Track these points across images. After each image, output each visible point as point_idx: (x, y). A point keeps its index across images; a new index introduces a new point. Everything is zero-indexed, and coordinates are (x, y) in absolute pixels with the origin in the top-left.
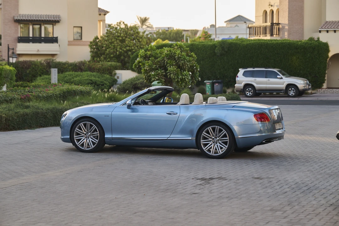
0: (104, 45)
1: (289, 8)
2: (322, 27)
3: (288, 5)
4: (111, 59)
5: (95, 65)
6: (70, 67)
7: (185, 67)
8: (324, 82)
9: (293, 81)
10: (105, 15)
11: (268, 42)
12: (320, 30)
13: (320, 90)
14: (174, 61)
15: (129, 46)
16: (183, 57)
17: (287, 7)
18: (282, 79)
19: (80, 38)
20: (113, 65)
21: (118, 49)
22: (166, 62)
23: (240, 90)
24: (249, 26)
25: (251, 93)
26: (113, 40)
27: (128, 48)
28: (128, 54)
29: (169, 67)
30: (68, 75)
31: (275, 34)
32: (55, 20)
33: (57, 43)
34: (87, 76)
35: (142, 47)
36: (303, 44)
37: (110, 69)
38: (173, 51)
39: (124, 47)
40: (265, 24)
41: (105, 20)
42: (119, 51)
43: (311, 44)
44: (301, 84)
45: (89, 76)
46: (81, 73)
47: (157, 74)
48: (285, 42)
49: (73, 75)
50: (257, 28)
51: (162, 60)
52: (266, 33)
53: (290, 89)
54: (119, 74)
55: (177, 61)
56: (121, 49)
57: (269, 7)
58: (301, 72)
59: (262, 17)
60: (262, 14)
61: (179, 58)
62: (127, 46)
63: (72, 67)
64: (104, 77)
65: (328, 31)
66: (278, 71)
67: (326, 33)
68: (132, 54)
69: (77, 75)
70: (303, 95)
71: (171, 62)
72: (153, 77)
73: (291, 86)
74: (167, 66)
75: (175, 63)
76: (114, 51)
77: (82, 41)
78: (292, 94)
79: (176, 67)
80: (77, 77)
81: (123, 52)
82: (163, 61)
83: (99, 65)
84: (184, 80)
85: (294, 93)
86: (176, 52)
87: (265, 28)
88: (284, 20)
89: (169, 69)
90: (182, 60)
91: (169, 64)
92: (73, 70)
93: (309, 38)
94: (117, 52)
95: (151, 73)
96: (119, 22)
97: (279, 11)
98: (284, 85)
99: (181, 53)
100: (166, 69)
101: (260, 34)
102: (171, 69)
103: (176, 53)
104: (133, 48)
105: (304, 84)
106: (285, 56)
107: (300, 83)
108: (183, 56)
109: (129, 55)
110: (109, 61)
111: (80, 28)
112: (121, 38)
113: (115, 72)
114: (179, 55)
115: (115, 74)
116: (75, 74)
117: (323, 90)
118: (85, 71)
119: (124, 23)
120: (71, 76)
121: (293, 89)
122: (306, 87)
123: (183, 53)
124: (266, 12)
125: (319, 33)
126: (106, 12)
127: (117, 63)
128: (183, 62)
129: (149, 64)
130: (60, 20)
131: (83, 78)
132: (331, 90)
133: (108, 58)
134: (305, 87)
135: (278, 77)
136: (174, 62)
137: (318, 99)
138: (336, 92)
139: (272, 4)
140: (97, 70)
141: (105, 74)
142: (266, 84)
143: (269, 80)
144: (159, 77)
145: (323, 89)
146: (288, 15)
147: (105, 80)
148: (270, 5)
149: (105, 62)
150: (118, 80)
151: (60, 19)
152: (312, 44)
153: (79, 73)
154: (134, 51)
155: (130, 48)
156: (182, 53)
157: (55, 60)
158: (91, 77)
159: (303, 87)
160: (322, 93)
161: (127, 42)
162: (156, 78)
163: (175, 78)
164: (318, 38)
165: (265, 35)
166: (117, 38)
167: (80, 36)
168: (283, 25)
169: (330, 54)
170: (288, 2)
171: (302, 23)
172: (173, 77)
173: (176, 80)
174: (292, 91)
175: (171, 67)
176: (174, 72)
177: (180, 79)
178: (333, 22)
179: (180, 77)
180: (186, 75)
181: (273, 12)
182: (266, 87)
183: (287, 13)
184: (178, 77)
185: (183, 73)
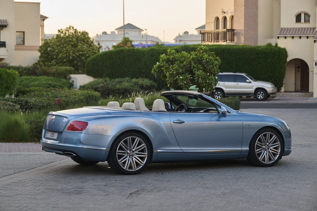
0: (56, 50)
1: (245, 15)
2: (280, 34)
3: (244, 12)
4: (64, 63)
5: (49, 69)
6: (25, 72)
7: (211, 71)
8: (282, 86)
9: (262, 85)
10: (44, 20)
11: (230, 48)
12: (278, 36)
13: (279, 93)
15: (82, 51)
16: (212, 61)
17: (243, 14)
18: (250, 83)
19: (22, 43)
20: (68, 69)
21: (71, 54)
22: (192, 66)
24: (201, 32)
25: (219, 97)
26: (65, 45)
27: (81, 53)
28: (81, 58)
29: (196, 71)
30: (24, 80)
31: (231, 40)
32: (3, 25)
33: (5, 47)
34: (45, 80)
35: (94, 51)
36: (264, 50)
37: (65, 73)
38: (200, 56)
39: (76, 52)
40: (217, 31)
41: (43, 26)
42: (72, 56)
43: (271, 49)
44: (269, 88)
45: (46, 80)
46: (38, 77)
47: (185, 79)
48: (247, 48)
49: (30, 80)
50: (210, 34)
52: (218, 39)
53: (259, 93)
54: (74, 78)
55: (205, 66)
56: (73, 53)
57: (222, 14)
58: (262, 76)
59: (213, 23)
60: (213, 21)
61: (207, 62)
62: (80, 51)
63: (26, 71)
64: (61, 81)
65: (286, 38)
66: (246, 75)
67: (284, 39)
68: (86, 59)
69: (34, 80)
70: (268, 99)
71: (198, 66)
72: (181, 81)
73: (260, 90)
74: (193, 71)
75: (202, 68)
76: (67, 56)
77: (25, 46)
79: (203, 71)
80: (34, 82)
81: (76, 56)
82: (189, 65)
83: (53, 69)
84: (210, 84)
85: (263, 96)
86: (204, 56)
88: (239, 26)
89: (197, 73)
90: (210, 64)
91: (196, 68)
92: (27, 74)
93: (268, 44)
94: (70, 56)
95: (177, 77)
96: (68, 27)
97: (234, 17)
98: (253, 88)
99: (208, 57)
100: (193, 74)
102: (199, 73)
104: (85, 52)
105: (272, 88)
106: (247, 61)
107: (268, 87)
108: (211, 60)
109: (83, 60)
110: (60, 66)
111: (23, 33)
112: (73, 43)
113: (70, 76)
114: (206, 59)
115: (70, 78)
116: (31, 79)
117: (281, 93)
118: (41, 75)
119: (73, 28)
120: (27, 80)
121: (262, 93)
122: (274, 91)
123: (210, 57)
124: (217, 19)
125: (277, 39)
126: (44, 18)
127: (72, 68)
128: (211, 66)
129: (175, 69)
130: (8, 25)
131: (41, 83)
132: (290, 93)
133: (60, 62)
134: (273, 90)
135: (247, 81)
136: (201, 66)
137: (287, 102)
138: (295, 95)
139: (225, 11)
140: (52, 74)
141: (61, 78)
142: (235, 88)
143: (238, 84)
144: (187, 81)
146: (244, 22)
147: (63, 84)
148: (223, 12)
149: (57, 66)
150: (74, 84)
151: (7, 23)
152: (273, 50)
153: (36, 77)
154: (87, 55)
155: (83, 53)
156: (209, 57)
157: (9, 64)
158: (49, 81)
159: (272, 90)
160: (281, 96)
161: (79, 47)
162: (184, 83)
163: (203, 82)
164: (276, 44)
166: (68, 42)
167: (22, 41)
168: (238, 31)
169: (288, 59)
170: (244, 9)
171: (256, 29)
172: (202, 82)
173: (204, 85)
174: (261, 95)
175: (199, 71)
176: (202, 76)
177: (208, 83)
178: (288, 29)
179: (208, 81)
180: (212, 80)
181: (225, 18)
182: (235, 90)
183: (243, 19)
184: (206, 82)
185: (209, 77)
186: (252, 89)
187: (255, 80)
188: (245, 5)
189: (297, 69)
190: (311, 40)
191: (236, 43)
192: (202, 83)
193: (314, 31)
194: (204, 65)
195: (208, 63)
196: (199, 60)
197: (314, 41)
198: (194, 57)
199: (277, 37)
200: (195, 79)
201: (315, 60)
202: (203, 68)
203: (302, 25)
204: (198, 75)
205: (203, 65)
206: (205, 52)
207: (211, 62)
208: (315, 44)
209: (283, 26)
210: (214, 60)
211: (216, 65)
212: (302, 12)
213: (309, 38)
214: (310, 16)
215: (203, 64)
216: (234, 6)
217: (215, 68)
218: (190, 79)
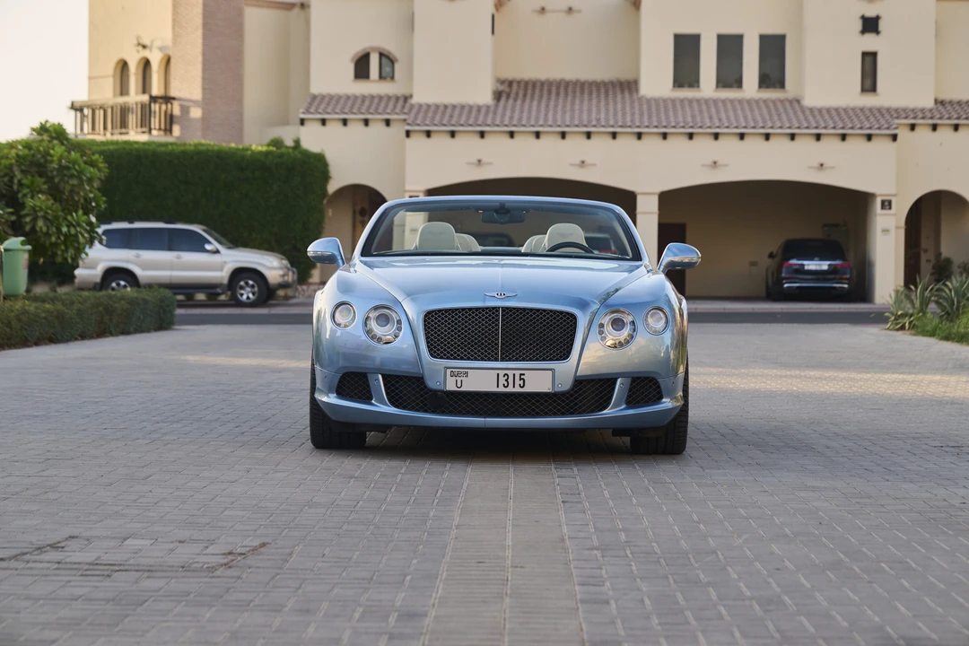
1: (204, 54)
2: (307, 110)
3: (200, 46)
7: (76, 199)
9: (252, 260)
12: (302, 116)
13: (305, 287)
14: (43, 180)
16: (77, 167)
17: (200, 50)
18: (217, 256)
22: (16, 181)
23: (92, 286)
24: (75, 103)
29: (29, 196)
31: (163, 127)
36: (260, 157)
38: (41, 149)
40: (122, 100)
43: (281, 156)
44: (274, 268)
50: (102, 111)
51: (6, 175)
52: (124, 124)
53: (242, 283)
55: (56, 180)
59: (111, 80)
60: (111, 72)
61: (62, 168)
65: (324, 122)
66: (204, 231)
67: (318, 126)
70: (272, 302)
71: (32, 182)
73: (245, 275)
74: (20, 195)
75: (45, 187)
78: (248, 298)
79: (50, 197)
82: (6, 179)
84: (72, 238)
85: (253, 294)
86: (52, 152)
87: (124, 111)
88: (188, 85)
89: (30, 202)
90: (72, 176)
91: (28, 187)
93: (272, 141)
97: (172, 61)
98: (225, 270)
99: (66, 154)
100: (17, 205)
101: (112, 128)
102: (38, 204)
103: (49, 154)
106: (208, 189)
107: (272, 266)
108: (75, 162)
114: (60, 160)
117: (312, 287)
121: (251, 282)
122: (286, 278)
123: (73, 153)
124: (124, 65)
125: (299, 125)
128: (75, 182)
134: (283, 276)
135: (208, 247)
136: (45, 183)
139: (146, 41)
142: (172, 269)
143: (178, 257)
145: (311, 284)
146: (201, 75)
148: (139, 44)
152: (286, 157)
156: (69, 153)
159: (280, 276)
160: (310, 296)
163: (50, 231)
164: (297, 142)
165: (124, 130)
168: (184, 103)
169: (332, 187)
170: (201, 36)
171: (238, 98)
172: (45, 229)
173: (53, 239)
174: (249, 289)
175: (36, 198)
176: (46, 213)
177: (65, 235)
178: (331, 97)
179: (65, 229)
180: (79, 225)
181: (146, 64)
182: (171, 277)
183: (199, 67)
184: (59, 230)
185: (69, 218)
186: (222, 270)
187: (231, 245)
188: (205, 25)
189: (359, 218)
190: (397, 130)
191: (178, 138)
192: (48, 235)
193: (408, 105)
194: (53, 178)
195: (65, 172)
196: (39, 165)
197: (404, 134)
198: (21, 153)
199: (299, 122)
200: (26, 223)
201: (408, 187)
202: (49, 187)
203: (373, 87)
204: (33, 208)
205: (50, 180)
206: (56, 138)
207: (76, 170)
208: (408, 140)
209: (317, 88)
210: (86, 163)
211: (90, 181)
212: (374, 49)
213: (392, 123)
214: (397, 60)
215: (49, 174)
216: (173, 28)
217: (87, 188)
218: (7, 221)
